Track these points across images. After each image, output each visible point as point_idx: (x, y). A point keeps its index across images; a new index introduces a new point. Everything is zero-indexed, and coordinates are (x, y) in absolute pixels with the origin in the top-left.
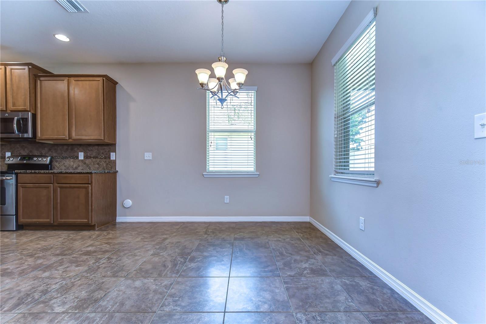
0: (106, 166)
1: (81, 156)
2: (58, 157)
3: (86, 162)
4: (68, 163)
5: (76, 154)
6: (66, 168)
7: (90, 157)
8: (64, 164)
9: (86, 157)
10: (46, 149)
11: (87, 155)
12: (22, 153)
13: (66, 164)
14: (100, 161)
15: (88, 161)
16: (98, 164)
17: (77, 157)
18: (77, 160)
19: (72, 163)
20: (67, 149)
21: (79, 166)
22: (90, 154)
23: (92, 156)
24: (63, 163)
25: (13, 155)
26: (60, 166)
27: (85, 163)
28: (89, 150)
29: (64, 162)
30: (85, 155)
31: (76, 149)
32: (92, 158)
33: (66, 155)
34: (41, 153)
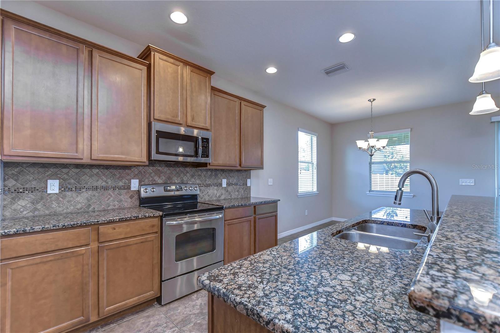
0: (244, 193)
1: (224, 182)
2: (202, 185)
3: (228, 189)
4: (212, 191)
5: (219, 181)
6: (210, 198)
7: (232, 184)
8: (208, 193)
9: (228, 184)
10: (188, 175)
11: (229, 182)
12: (156, 180)
13: (209, 193)
14: (239, 188)
15: (230, 189)
16: (238, 191)
17: (221, 184)
18: (221, 188)
19: (216, 192)
20: (211, 175)
21: (222, 195)
22: (232, 181)
23: (233, 183)
24: (206, 192)
25: (143, 183)
26: (203, 195)
27: (227, 191)
28: (231, 176)
29: (208, 191)
30: (228, 182)
31: (219, 175)
32: (233, 185)
33: (210, 182)
34: (182, 180)
